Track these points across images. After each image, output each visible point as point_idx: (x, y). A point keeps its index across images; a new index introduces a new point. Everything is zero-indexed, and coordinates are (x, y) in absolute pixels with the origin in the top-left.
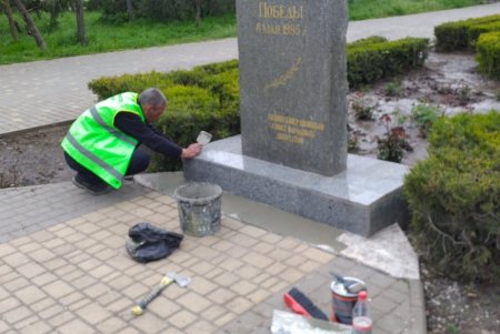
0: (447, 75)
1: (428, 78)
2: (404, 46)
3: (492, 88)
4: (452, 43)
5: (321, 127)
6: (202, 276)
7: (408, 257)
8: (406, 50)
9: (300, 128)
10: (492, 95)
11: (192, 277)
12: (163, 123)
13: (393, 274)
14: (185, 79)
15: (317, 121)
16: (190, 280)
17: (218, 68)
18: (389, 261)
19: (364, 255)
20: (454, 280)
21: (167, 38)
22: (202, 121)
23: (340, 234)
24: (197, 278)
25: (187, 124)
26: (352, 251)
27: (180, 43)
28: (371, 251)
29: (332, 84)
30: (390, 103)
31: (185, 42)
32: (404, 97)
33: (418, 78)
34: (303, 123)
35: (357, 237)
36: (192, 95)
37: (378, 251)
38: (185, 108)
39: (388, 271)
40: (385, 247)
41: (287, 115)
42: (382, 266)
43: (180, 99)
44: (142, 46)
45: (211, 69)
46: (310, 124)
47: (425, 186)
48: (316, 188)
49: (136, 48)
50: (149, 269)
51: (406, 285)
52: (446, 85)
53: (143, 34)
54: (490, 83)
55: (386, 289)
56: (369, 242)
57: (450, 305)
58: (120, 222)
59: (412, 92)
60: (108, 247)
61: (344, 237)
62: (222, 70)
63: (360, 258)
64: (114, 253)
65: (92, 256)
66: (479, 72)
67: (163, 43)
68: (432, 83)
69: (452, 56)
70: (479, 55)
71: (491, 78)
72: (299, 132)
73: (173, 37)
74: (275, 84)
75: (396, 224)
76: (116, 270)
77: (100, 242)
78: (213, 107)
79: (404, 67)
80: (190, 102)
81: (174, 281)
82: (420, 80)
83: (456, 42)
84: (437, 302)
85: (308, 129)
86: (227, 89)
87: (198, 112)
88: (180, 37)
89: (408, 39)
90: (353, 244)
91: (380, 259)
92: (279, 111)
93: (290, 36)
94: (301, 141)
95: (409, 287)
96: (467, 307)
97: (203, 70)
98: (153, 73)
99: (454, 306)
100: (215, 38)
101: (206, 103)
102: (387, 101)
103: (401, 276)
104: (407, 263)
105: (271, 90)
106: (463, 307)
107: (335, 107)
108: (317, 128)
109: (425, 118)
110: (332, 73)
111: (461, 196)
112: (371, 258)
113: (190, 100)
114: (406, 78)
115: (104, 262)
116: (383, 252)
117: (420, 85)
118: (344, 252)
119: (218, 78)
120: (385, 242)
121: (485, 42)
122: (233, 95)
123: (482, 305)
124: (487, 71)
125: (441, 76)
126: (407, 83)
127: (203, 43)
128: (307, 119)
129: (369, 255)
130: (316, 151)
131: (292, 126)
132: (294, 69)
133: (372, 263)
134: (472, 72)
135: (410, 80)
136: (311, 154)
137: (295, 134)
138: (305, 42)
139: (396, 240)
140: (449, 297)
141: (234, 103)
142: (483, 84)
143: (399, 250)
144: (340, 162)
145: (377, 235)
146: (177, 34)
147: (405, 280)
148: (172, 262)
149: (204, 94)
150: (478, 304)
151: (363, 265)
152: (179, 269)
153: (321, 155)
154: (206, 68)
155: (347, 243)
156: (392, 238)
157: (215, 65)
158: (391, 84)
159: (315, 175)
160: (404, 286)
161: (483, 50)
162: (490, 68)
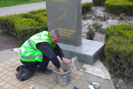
0: (98, 13)
1: (93, 14)
2: (86, 5)
3: (111, 16)
4: (97, 3)
5: (75, 31)
6: (43, 85)
7: (105, 71)
8: (87, 6)
9: (68, 32)
10: (112, 18)
11: (39, 85)
12: (21, 31)
13: (103, 78)
14: (26, 16)
15: (74, 30)
16: (39, 87)
17: (35, 12)
18: (100, 73)
19: (92, 72)
20: (120, 77)
21: (16, 3)
22: (34, 30)
23: (83, 65)
24: (41, 85)
25: (29, 31)
26: (89, 71)
27: (21, 4)
28: (94, 70)
29: (78, 18)
30: (85, 21)
31: (22, 4)
32: (88, 19)
33: (90, 14)
34: (69, 31)
35: (89, 66)
36: (29, 21)
37: (96, 70)
38: (28, 26)
39: (101, 77)
40: (98, 68)
41: (63, 28)
42: (99, 75)
43: (26, 23)
44: (9, 6)
45: (33, 13)
46: (71, 31)
47: (112, 50)
48: (74, 51)
49: (7, 6)
50: (24, 84)
51: (108, 81)
52: (99, 15)
53: (9, 2)
54: (109, 14)
55: (102, 83)
56: (93, 67)
57: (122, 86)
58: (11, 66)
59: (90, 18)
60: (8, 76)
61: (85, 66)
62: (37, 13)
63: (92, 73)
64: (11, 78)
65: (3, 80)
66: (106, 11)
67: (15, 4)
68: (95, 15)
69: (97, 7)
70: (106, 7)
71: (109, 13)
72: (68, 33)
73: (18, 3)
74: (59, 18)
75: (99, 60)
76: (13, 85)
77: (5, 75)
78: (37, 25)
79: (87, 11)
80: (29, 24)
81: (34, 88)
82: (91, 14)
83: (98, 3)
84: (118, 86)
85: (71, 32)
86: (40, 19)
87: (32, 27)
88: (20, 3)
89: (87, 3)
90: (88, 68)
91: (98, 72)
92: (61, 27)
93: (63, 3)
94: (68, 36)
95: (109, 82)
96: (126, 86)
97: (31, 13)
98: (15, 14)
99: (123, 87)
100: (31, 3)
101: (35, 24)
102: (84, 20)
103: (105, 78)
104: (106, 74)
105: (58, 20)
106: (126, 87)
107: (79, 25)
108: (74, 32)
109: (97, 25)
110: (78, 15)
111: (124, 53)
112: (95, 73)
113: (29, 23)
114: (87, 14)
115: (8, 82)
116: (98, 70)
117: (92, 16)
118: (86, 71)
119: (36, 15)
120: (97, 66)
121: (107, 3)
122: (43, 21)
123: (131, 85)
124: (108, 11)
125: (96, 13)
126: (88, 15)
127: (27, 4)
128: (70, 29)
129: (94, 71)
130: (73, 39)
131: (65, 32)
132: (65, 13)
133: (95, 74)
134: (104, 12)
135: (88, 14)
136: (72, 40)
137: (67, 34)
138: (69, 5)
139: (100, 65)
140: (120, 84)
141: (44, 23)
142: (108, 15)
143: (102, 69)
144: (80, 42)
145: (94, 64)
146: (19, 2)
147: (107, 79)
148: (31, 80)
149: (33, 21)
150: (129, 85)
151: (93, 75)
152: (34, 83)
153: (75, 40)
154: (31, 12)
155: (86, 68)
156: (99, 65)
157: (34, 11)
158: (84, 16)
159: (73, 46)
160: (107, 82)
161: (107, 5)
162: (109, 10)
